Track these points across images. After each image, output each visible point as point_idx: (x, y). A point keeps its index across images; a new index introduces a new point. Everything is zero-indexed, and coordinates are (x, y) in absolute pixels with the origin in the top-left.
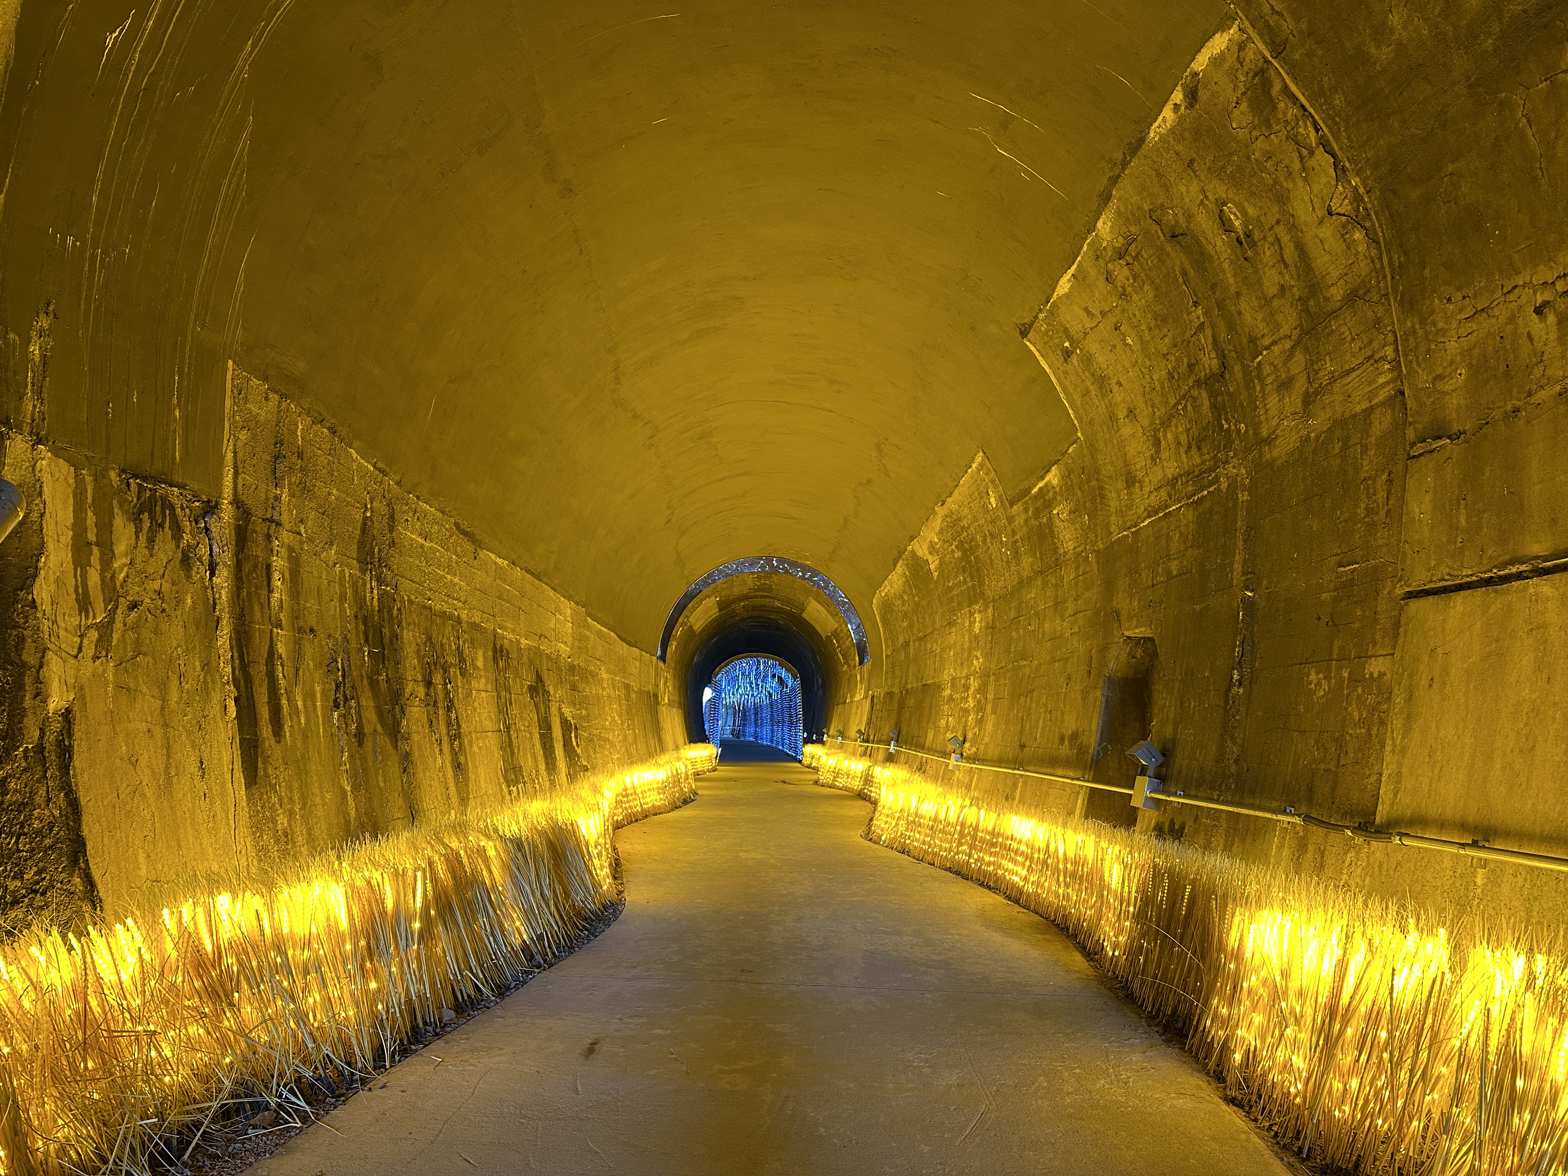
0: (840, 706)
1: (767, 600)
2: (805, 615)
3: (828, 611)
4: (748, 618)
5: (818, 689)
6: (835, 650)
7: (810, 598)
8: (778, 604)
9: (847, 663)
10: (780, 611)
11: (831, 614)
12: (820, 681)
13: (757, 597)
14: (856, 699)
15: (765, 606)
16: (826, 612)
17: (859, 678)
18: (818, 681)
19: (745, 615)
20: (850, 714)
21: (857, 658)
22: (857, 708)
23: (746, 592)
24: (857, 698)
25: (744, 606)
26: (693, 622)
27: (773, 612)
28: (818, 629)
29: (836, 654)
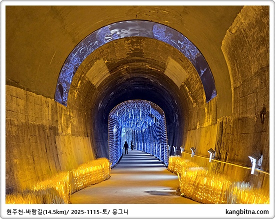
0: (192, 131)
1: (141, 63)
2: (166, 73)
3: (182, 65)
4: (131, 79)
5: (176, 121)
6: (187, 94)
7: (169, 57)
8: (148, 66)
9: (196, 101)
10: (150, 72)
11: (184, 68)
12: (177, 116)
13: (133, 61)
14: (204, 126)
15: (140, 69)
16: (180, 67)
17: (206, 110)
18: (176, 117)
19: (129, 76)
20: (200, 136)
21: (204, 97)
22: (206, 132)
23: (125, 56)
24: (206, 124)
25: (126, 70)
26: (90, 79)
27: (146, 73)
28: (175, 81)
29: (188, 97)
